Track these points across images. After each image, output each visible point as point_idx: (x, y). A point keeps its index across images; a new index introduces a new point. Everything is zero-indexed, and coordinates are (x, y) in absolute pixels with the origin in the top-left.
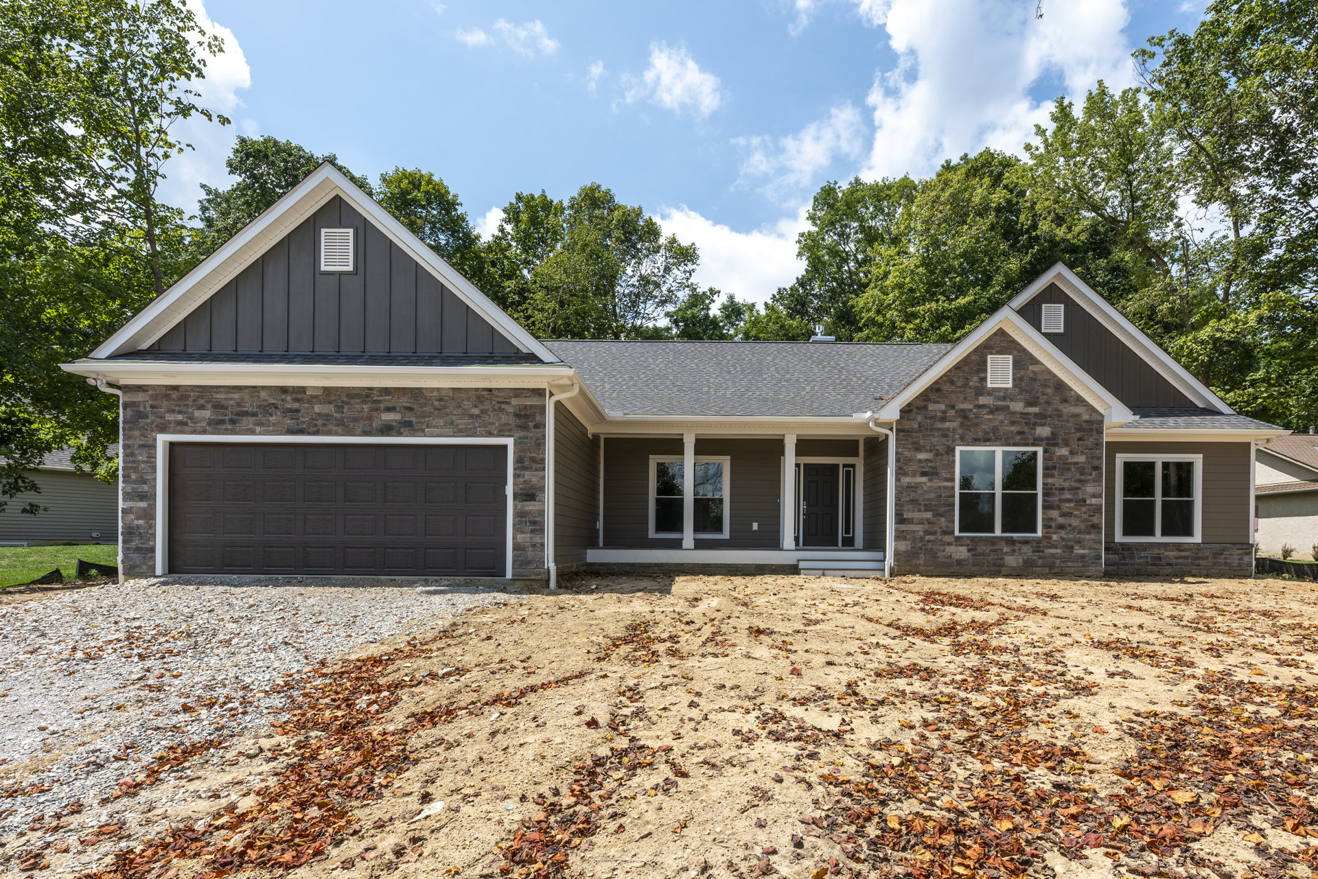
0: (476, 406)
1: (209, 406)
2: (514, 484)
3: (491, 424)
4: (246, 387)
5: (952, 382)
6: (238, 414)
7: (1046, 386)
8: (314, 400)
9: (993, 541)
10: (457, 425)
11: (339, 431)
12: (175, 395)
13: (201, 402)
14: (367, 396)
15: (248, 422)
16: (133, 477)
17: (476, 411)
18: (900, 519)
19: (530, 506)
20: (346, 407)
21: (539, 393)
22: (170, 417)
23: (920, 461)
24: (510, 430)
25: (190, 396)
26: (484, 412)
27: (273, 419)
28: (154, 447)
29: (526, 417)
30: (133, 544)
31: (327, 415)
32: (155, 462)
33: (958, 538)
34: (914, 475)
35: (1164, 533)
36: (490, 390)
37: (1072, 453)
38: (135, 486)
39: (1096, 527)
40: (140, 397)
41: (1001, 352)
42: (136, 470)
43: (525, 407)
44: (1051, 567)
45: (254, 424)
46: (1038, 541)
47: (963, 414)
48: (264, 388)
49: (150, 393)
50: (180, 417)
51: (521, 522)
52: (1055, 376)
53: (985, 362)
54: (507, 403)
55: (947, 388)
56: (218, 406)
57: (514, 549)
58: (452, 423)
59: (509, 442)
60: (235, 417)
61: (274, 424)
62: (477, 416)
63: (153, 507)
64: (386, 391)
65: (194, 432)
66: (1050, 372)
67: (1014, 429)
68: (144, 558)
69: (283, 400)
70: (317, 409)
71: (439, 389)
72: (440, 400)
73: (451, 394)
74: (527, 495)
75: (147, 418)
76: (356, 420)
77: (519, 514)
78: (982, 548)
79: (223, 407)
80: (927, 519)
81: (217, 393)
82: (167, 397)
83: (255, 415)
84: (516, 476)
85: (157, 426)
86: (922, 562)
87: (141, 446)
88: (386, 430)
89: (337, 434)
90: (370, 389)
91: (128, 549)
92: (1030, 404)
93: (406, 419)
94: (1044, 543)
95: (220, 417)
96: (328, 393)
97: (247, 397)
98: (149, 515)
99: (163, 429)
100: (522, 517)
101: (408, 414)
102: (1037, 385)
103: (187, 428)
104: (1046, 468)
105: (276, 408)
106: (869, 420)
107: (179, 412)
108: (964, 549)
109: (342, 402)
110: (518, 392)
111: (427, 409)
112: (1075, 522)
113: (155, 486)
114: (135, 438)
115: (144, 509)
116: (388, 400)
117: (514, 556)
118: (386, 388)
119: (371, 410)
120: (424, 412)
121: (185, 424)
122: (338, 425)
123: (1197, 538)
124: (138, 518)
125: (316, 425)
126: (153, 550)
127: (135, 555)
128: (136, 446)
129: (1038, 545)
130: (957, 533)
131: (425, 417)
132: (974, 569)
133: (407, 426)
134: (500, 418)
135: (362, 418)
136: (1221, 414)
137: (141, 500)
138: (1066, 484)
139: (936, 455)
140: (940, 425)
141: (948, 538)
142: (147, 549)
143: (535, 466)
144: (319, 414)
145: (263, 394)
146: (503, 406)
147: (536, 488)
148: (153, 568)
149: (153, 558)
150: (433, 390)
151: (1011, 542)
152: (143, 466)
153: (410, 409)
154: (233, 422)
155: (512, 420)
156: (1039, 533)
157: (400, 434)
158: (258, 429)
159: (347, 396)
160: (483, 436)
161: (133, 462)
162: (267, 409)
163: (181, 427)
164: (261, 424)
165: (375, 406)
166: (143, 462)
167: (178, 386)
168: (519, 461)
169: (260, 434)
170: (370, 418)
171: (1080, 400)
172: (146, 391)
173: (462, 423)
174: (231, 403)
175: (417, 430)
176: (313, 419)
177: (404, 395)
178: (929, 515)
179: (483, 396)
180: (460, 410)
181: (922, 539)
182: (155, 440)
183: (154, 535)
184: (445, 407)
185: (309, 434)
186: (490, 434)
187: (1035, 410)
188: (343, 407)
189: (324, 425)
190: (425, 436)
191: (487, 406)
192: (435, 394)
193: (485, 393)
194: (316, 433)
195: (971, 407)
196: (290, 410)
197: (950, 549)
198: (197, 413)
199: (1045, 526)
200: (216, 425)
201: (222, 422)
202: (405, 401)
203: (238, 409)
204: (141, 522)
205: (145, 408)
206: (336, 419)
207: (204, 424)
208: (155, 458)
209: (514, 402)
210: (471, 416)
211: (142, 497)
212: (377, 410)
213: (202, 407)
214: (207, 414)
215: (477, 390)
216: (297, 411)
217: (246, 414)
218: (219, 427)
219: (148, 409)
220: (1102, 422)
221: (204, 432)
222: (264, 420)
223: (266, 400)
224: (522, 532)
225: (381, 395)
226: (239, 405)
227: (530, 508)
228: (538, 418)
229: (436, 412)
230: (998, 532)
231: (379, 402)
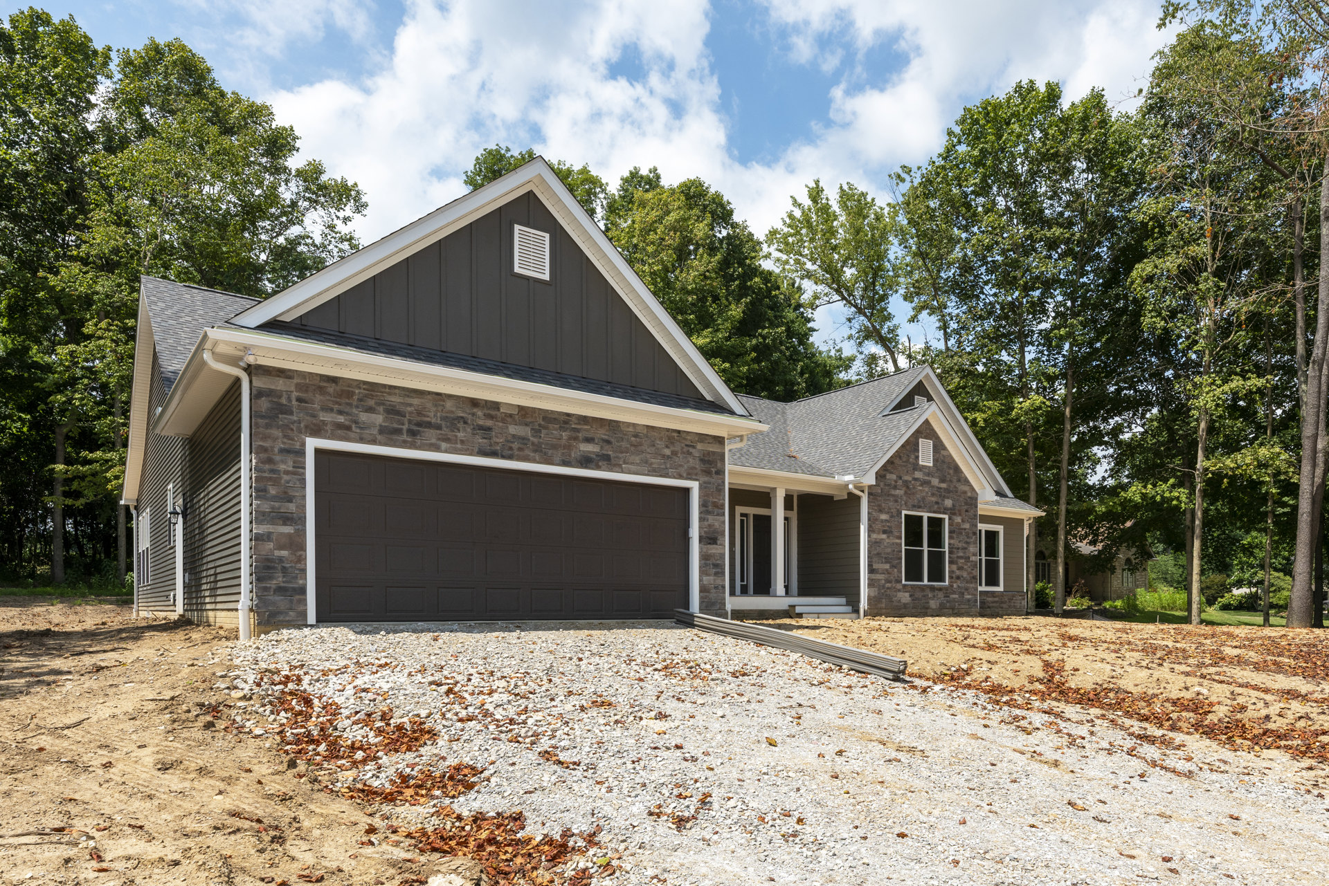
0: (667, 447)
1: (381, 409)
2: (700, 528)
3: (681, 466)
4: (430, 393)
5: (900, 457)
6: (419, 424)
7: (949, 468)
8: (509, 419)
9: (923, 588)
10: (652, 464)
11: (537, 458)
12: (331, 388)
13: (371, 403)
14: (566, 422)
15: (431, 435)
16: (273, 491)
17: (667, 452)
18: (871, 570)
19: (713, 549)
20: (544, 431)
21: (720, 440)
22: (325, 417)
23: (882, 521)
24: (696, 474)
25: (353, 393)
26: (674, 453)
27: (461, 435)
28: (302, 453)
29: (710, 462)
30: (273, 584)
31: (524, 439)
32: (304, 474)
33: (905, 585)
34: (879, 533)
35: (986, 585)
36: (679, 432)
37: (963, 521)
38: (277, 504)
39: (974, 578)
40: (279, 384)
41: (926, 438)
42: (276, 482)
43: (709, 453)
44: (953, 609)
45: (439, 439)
46: (946, 588)
47: (906, 483)
48: (450, 396)
49: (295, 381)
50: (341, 419)
51: (706, 565)
52: (954, 460)
53: (918, 444)
54: (694, 447)
55: (897, 461)
56: (392, 411)
57: (701, 591)
58: (646, 462)
59: (694, 486)
60: (415, 428)
61: (462, 442)
62: (668, 457)
63: (302, 533)
64: (584, 419)
65: (361, 440)
66: (952, 458)
67: (934, 499)
68: (291, 601)
69: (473, 414)
70: (513, 429)
71: (634, 425)
72: (636, 436)
73: (645, 431)
74: (710, 539)
75: (291, 413)
76: (554, 447)
77: (704, 557)
78: (919, 594)
79: (399, 413)
80: (887, 570)
81: (389, 394)
82: (321, 390)
83: (439, 427)
84: (701, 520)
85: (306, 427)
86: (883, 605)
87: (282, 451)
88: (586, 462)
89: (534, 461)
90: (568, 415)
91: (266, 589)
92: (942, 481)
93: (605, 452)
94: (950, 591)
95: (396, 426)
96: (524, 413)
97: (429, 405)
98: (297, 545)
99: (317, 432)
100: (707, 559)
101: (607, 447)
102: (945, 466)
103: (352, 435)
104: (950, 532)
105: (465, 423)
106: (850, 482)
107: (340, 412)
108: (907, 595)
109: (540, 425)
110: (702, 437)
111: (624, 444)
112: (965, 574)
113: (304, 506)
114: (275, 439)
115: (289, 535)
116: (587, 430)
117: (701, 598)
118: (585, 417)
119: (570, 438)
120: (621, 446)
121: (348, 428)
122: (535, 451)
123: (1001, 588)
124: (281, 548)
125: (511, 448)
126: (303, 590)
127: (277, 598)
128: (276, 450)
129: (946, 591)
130: (903, 582)
131: (622, 452)
132: (913, 611)
133: (603, 460)
134: (688, 462)
135: (560, 446)
136: (1007, 496)
137: (285, 524)
138: (960, 545)
139: (892, 517)
140: (893, 492)
141: (899, 586)
142: (294, 589)
143: (716, 511)
144: (514, 436)
145: (449, 404)
146: (691, 450)
147: (717, 533)
148: (304, 614)
149: (304, 602)
150: (629, 424)
151: (932, 588)
152: (286, 477)
153: (608, 442)
154: (412, 433)
155: (698, 465)
156: (947, 583)
157: (598, 468)
158: (444, 445)
159: (544, 419)
160: (674, 478)
161: (272, 471)
162: (454, 422)
163: (342, 431)
164: (447, 440)
165: (574, 435)
166: (287, 472)
167: (336, 378)
168: (703, 505)
169: (446, 451)
170: (569, 447)
171: (967, 482)
172: (290, 377)
173: (656, 462)
174: (409, 409)
175: (615, 465)
176: (508, 441)
177: (601, 426)
178: (887, 566)
179: (673, 438)
180: (653, 449)
181: (884, 586)
182: (303, 444)
183: (304, 571)
184: (641, 444)
185: (503, 457)
186: (680, 477)
187: (944, 485)
188: (540, 431)
189: (520, 449)
190: (622, 472)
191: (677, 448)
192: (631, 429)
193: (675, 434)
194: (510, 457)
195: (910, 479)
196: (481, 428)
197: (900, 595)
198: (364, 417)
199: (951, 577)
200: (389, 435)
201: (398, 431)
202: (602, 433)
203: (419, 419)
204: (284, 553)
205: (289, 399)
206: (533, 444)
207: (375, 431)
208: (304, 468)
209: (700, 446)
210: (664, 456)
211: (287, 519)
212: (576, 439)
213: (370, 410)
214: (379, 419)
215: (668, 430)
216: (489, 429)
217: (429, 425)
218: (395, 437)
219: (294, 402)
220: (976, 499)
221: (373, 442)
222: (450, 435)
223: (452, 412)
224: (707, 575)
225: (579, 424)
226: (419, 413)
227: (713, 551)
228: (719, 464)
229: (632, 449)
230: (926, 582)
231: (578, 430)
